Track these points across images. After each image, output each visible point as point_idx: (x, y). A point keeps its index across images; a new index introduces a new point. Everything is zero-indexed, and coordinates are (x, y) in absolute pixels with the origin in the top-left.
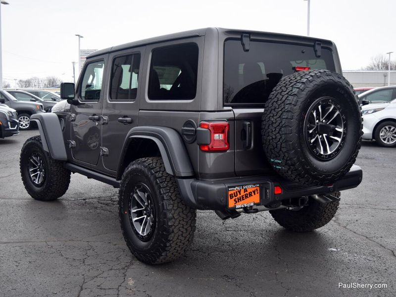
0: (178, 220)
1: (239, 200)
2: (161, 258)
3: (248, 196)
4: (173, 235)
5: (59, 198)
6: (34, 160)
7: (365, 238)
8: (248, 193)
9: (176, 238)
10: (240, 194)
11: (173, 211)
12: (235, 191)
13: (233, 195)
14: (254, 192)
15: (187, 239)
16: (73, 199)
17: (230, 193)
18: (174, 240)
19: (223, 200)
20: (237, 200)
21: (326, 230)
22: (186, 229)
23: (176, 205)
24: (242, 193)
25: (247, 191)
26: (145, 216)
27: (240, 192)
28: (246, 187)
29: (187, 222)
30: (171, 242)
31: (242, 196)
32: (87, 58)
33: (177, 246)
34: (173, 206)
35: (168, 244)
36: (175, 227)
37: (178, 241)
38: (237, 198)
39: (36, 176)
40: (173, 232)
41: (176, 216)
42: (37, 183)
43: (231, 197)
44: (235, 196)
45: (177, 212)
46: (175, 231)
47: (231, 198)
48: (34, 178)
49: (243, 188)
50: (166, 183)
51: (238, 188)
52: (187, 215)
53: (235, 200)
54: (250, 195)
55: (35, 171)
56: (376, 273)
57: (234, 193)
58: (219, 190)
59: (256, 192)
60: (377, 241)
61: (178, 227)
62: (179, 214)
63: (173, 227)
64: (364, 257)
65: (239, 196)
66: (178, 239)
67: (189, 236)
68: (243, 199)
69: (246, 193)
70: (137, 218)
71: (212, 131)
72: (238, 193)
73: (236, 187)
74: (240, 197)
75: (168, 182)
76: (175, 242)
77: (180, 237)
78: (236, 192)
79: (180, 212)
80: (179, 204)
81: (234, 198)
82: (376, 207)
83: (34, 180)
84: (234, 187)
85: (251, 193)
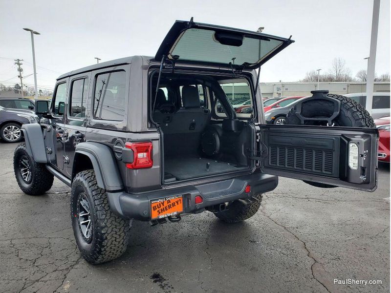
0: (111, 228)
1: (163, 210)
2: (99, 260)
3: (172, 206)
4: (106, 241)
5: (46, 192)
6: (24, 162)
7: (283, 228)
8: (171, 203)
9: (109, 243)
10: (163, 205)
11: (106, 220)
12: (158, 204)
13: (157, 207)
14: (177, 202)
15: (121, 243)
16: (58, 193)
17: (153, 205)
18: (108, 245)
19: (146, 213)
20: (160, 211)
21: (253, 221)
22: (119, 235)
23: (108, 215)
24: (166, 204)
25: (170, 202)
26: (90, 220)
27: (163, 204)
28: (169, 199)
29: (120, 229)
30: (105, 247)
31: (166, 207)
32: (58, 80)
33: (111, 250)
34: (106, 216)
35: (103, 249)
36: (108, 234)
37: (112, 245)
38: (160, 209)
39: (26, 175)
40: (106, 238)
41: (108, 224)
42: (26, 180)
43: (155, 208)
44: (158, 208)
45: (110, 221)
46: (109, 237)
47: (154, 210)
48: (25, 176)
49: (166, 200)
50: (101, 195)
51: (162, 201)
52: (119, 223)
53: (158, 211)
54: (174, 205)
55: (25, 171)
56: (287, 269)
57: (158, 205)
58: (141, 204)
59: (179, 202)
60: (293, 232)
61: (111, 234)
62: (111, 223)
63: (106, 234)
64: (280, 250)
65: (162, 207)
66: (112, 244)
67: (123, 240)
68: (166, 210)
69: (169, 204)
70: (83, 222)
71: (135, 151)
72: (161, 204)
73: (159, 200)
74: (163, 209)
75: (103, 194)
76: (110, 247)
77: (114, 242)
78: (160, 204)
79: (113, 221)
80: (112, 214)
81: (158, 209)
82: (297, 196)
83: (25, 178)
84: (158, 200)
85: (174, 203)
